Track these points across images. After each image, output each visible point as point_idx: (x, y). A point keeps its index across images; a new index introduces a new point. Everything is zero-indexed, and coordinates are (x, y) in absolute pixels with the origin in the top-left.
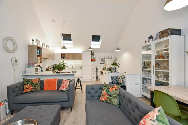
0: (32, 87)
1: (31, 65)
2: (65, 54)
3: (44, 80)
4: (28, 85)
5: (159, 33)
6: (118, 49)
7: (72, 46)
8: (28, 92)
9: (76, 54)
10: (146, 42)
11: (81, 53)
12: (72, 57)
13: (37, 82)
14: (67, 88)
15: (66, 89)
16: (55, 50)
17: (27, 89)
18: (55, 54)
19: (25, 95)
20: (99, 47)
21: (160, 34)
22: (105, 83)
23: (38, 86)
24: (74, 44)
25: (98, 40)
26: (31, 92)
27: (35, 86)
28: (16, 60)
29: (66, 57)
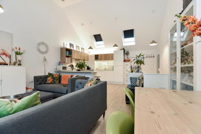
0: (52, 80)
1: (61, 64)
2: (98, 55)
3: (61, 75)
4: (50, 78)
7: (104, 46)
8: (49, 83)
9: (108, 54)
11: (113, 52)
12: (104, 57)
13: (57, 76)
16: (90, 52)
17: (49, 80)
18: (89, 56)
19: (47, 85)
20: (134, 44)
23: (57, 80)
24: (105, 44)
25: (132, 36)
26: (51, 84)
27: (54, 79)
28: (45, 59)
29: (99, 58)
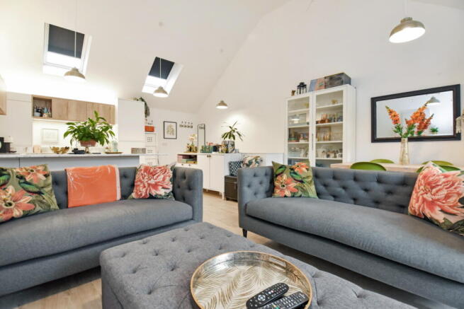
0: (29, 198)
3: (65, 172)
4: (10, 189)
5: (325, 78)
6: (222, 103)
8: (13, 219)
10: (293, 92)
13: (41, 176)
14: (168, 189)
15: (168, 191)
17: (10, 204)
21: (326, 80)
22: (273, 162)
23: (50, 194)
25: (165, 75)
26: (27, 219)
27: (39, 193)
